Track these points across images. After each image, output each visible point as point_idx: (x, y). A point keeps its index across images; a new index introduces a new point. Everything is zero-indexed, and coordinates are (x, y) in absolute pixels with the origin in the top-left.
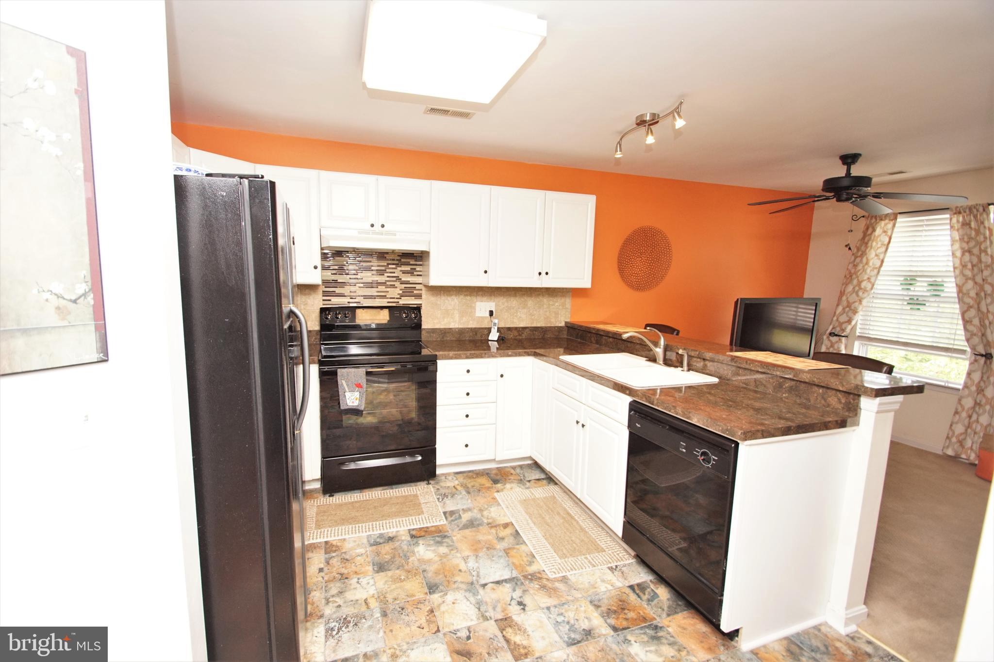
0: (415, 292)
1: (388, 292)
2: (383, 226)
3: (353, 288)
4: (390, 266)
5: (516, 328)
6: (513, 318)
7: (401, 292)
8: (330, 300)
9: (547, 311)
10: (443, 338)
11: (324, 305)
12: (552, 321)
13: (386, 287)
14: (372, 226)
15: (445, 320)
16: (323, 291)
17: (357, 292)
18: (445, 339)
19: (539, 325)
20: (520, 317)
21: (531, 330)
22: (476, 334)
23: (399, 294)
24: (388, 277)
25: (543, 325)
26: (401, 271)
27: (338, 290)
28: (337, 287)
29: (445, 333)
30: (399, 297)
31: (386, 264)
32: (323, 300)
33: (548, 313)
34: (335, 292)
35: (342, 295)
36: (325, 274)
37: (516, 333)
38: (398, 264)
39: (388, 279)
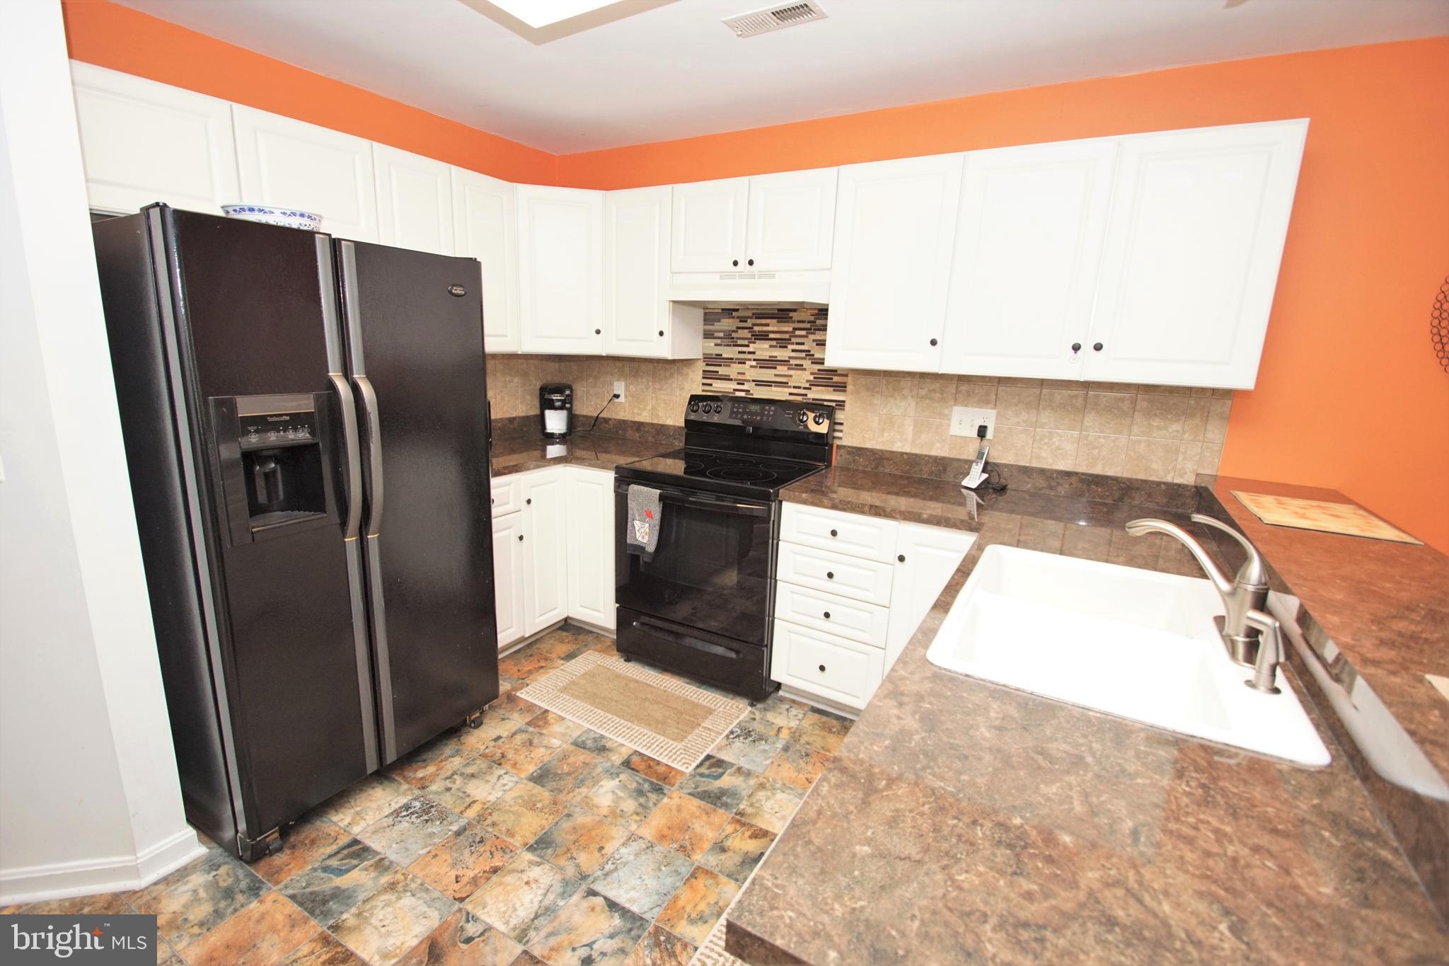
0: (836, 379)
1: (791, 376)
2: (751, 263)
3: (740, 368)
4: (798, 333)
5: (1042, 471)
6: (1040, 448)
7: (811, 378)
8: (711, 385)
9: (1139, 442)
10: (876, 467)
11: (703, 391)
12: (1154, 466)
13: (789, 369)
14: (735, 263)
15: (886, 434)
16: (704, 371)
17: (747, 373)
18: (881, 469)
19: (1110, 472)
20: (1058, 448)
21: (1082, 481)
22: (945, 470)
23: (808, 381)
24: (793, 351)
25: (1126, 475)
26: (814, 341)
27: (722, 371)
28: (720, 365)
29: (882, 458)
30: (807, 385)
31: (791, 329)
32: (704, 384)
33: (1142, 448)
34: (718, 372)
35: (727, 378)
36: (707, 344)
37: (1041, 483)
38: (810, 329)
39: (794, 354)
